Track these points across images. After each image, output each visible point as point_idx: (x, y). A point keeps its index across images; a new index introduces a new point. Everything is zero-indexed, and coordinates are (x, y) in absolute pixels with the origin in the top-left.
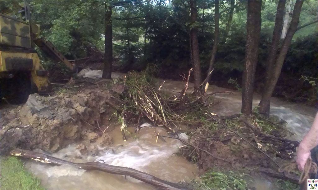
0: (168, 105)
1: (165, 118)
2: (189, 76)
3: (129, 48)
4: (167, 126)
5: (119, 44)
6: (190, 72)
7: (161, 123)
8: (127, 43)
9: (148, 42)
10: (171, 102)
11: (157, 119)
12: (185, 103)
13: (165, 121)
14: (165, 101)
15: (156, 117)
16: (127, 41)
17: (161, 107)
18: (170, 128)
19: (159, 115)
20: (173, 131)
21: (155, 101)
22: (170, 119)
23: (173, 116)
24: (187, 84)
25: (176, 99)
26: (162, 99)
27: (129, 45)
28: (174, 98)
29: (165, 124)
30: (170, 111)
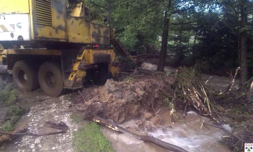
0: (214, 98)
1: (210, 109)
2: (236, 74)
3: (180, 47)
4: (211, 116)
5: (172, 44)
6: (237, 70)
7: (206, 113)
8: (179, 44)
9: (197, 42)
10: (216, 95)
11: (202, 109)
12: (230, 98)
13: (210, 111)
14: (211, 94)
15: (202, 107)
16: (179, 41)
17: (206, 99)
18: (214, 118)
19: (204, 105)
20: (217, 121)
21: (202, 93)
22: (215, 110)
23: (218, 108)
24: (233, 81)
25: (221, 93)
26: (208, 92)
27: (180, 45)
28: (219, 92)
29: (210, 114)
30: (215, 103)
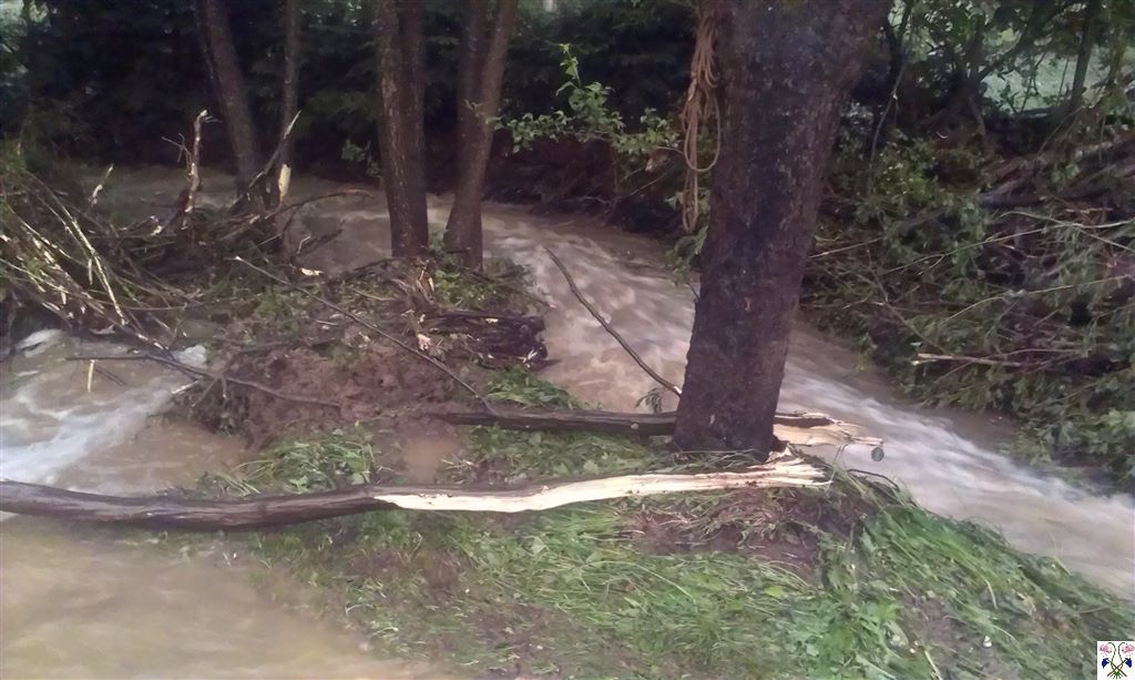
0: (132, 256)
1: (118, 302)
2: (198, 139)
4: (128, 331)
6: (197, 127)
7: (103, 324)
10: (141, 243)
11: (83, 309)
12: (201, 243)
13: (119, 312)
14: (116, 240)
15: (81, 302)
17: (95, 265)
18: (140, 336)
19: (89, 293)
20: (156, 344)
21: (70, 244)
22: (140, 303)
23: (153, 291)
24: (193, 172)
25: (159, 230)
26: (99, 234)
28: (152, 227)
29: (120, 322)
30: (138, 274)
